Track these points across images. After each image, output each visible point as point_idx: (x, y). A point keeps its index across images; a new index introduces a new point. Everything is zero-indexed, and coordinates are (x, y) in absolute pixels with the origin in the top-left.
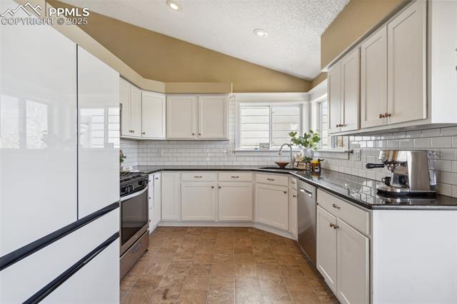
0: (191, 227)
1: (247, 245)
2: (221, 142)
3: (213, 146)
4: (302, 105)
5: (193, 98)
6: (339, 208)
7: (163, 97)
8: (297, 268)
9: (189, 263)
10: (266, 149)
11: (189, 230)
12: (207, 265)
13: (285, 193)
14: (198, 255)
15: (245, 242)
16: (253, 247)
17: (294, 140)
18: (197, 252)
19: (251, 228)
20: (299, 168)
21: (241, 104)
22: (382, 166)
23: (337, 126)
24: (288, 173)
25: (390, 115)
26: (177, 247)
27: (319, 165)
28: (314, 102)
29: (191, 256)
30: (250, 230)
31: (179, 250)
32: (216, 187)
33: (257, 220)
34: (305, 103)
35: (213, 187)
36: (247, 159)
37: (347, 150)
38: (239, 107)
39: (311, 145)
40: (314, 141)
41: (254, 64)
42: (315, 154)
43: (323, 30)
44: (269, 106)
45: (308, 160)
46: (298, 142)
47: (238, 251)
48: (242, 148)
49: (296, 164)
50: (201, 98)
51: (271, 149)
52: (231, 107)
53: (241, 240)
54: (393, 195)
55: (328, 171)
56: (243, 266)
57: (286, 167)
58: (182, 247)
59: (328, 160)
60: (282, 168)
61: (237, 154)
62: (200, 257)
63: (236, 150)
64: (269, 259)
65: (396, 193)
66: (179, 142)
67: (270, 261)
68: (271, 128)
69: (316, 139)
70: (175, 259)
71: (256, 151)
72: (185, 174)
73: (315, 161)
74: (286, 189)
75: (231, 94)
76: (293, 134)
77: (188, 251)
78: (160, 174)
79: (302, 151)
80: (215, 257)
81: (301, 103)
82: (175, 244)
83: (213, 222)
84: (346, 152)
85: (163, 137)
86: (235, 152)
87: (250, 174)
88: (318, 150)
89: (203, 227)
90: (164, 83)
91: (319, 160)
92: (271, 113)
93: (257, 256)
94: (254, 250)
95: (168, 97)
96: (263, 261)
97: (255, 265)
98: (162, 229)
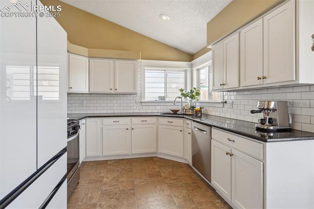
0: (111, 160)
1: (156, 170)
2: (131, 95)
3: (125, 98)
4: (186, 70)
5: (111, 61)
6: (234, 141)
7: (87, 59)
8: (196, 185)
9: (116, 190)
10: (163, 101)
11: (109, 162)
12: (131, 190)
13: (181, 131)
14: (122, 182)
15: (154, 169)
16: (161, 171)
17: (183, 94)
18: (120, 180)
19: (155, 157)
20: (187, 113)
21: (146, 68)
22: (260, 112)
23: (221, 85)
24: (183, 117)
25: (265, 78)
26: (103, 177)
27: (200, 111)
28: (195, 69)
29: (116, 183)
30: (155, 159)
31: (105, 180)
32: (130, 129)
33: (159, 151)
34: (189, 69)
35: (127, 129)
36: (150, 108)
37: (222, 101)
38: (145, 70)
39: (195, 98)
40: (197, 95)
41: (155, 40)
42: (197, 104)
43: (209, 20)
44: (165, 70)
45: (193, 108)
46: (185, 96)
47: (151, 176)
48: (146, 100)
49: (185, 111)
50: (117, 62)
51: (166, 101)
52: (139, 70)
53: (151, 167)
54: (268, 131)
55: (207, 115)
56: (158, 187)
57: (178, 113)
58: (107, 177)
59: (207, 108)
60: (175, 114)
61: (143, 104)
62: (124, 184)
63: (142, 101)
64: (174, 179)
65: (270, 129)
66: (98, 95)
67: (175, 181)
68: (166, 85)
69: (198, 94)
70: (104, 188)
71: (156, 102)
72: (105, 120)
73: (198, 108)
74: (182, 129)
75: (140, 60)
76: (182, 90)
77: (112, 180)
78: (85, 120)
79: (189, 102)
80: (135, 183)
81: (186, 69)
82: (101, 175)
83: (127, 155)
84: (222, 102)
85: (86, 91)
86: (141, 102)
87: (155, 119)
88: (199, 101)
89: (119, 160)
90: (87, 49)
91: (201, 108)
92: (166, 75)
93: (165, 178)
94: (162, 174)
95: (91, 60)
96: (171, 182)
97: (166, 186)
98: (87, 164)
